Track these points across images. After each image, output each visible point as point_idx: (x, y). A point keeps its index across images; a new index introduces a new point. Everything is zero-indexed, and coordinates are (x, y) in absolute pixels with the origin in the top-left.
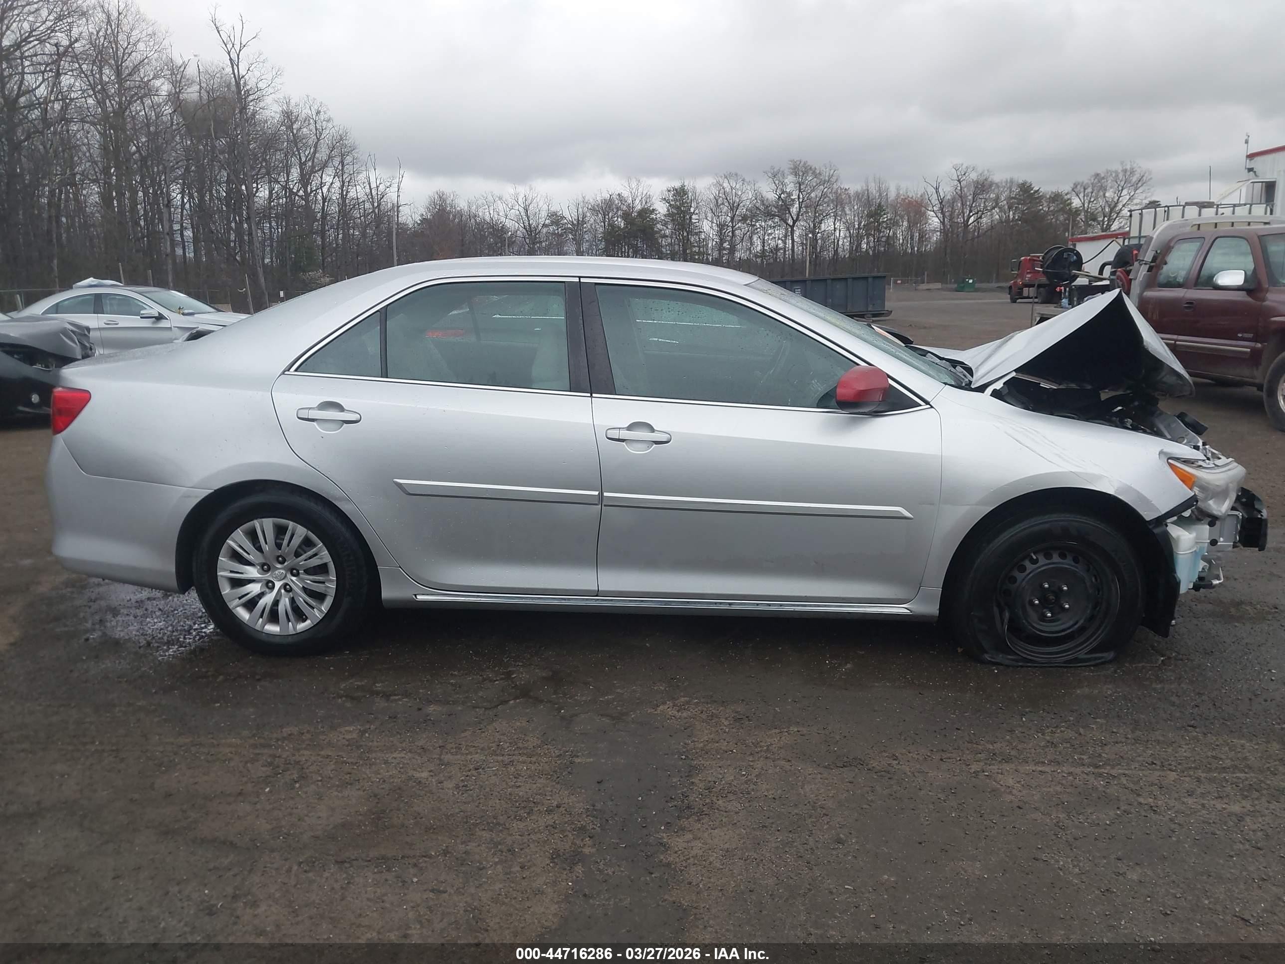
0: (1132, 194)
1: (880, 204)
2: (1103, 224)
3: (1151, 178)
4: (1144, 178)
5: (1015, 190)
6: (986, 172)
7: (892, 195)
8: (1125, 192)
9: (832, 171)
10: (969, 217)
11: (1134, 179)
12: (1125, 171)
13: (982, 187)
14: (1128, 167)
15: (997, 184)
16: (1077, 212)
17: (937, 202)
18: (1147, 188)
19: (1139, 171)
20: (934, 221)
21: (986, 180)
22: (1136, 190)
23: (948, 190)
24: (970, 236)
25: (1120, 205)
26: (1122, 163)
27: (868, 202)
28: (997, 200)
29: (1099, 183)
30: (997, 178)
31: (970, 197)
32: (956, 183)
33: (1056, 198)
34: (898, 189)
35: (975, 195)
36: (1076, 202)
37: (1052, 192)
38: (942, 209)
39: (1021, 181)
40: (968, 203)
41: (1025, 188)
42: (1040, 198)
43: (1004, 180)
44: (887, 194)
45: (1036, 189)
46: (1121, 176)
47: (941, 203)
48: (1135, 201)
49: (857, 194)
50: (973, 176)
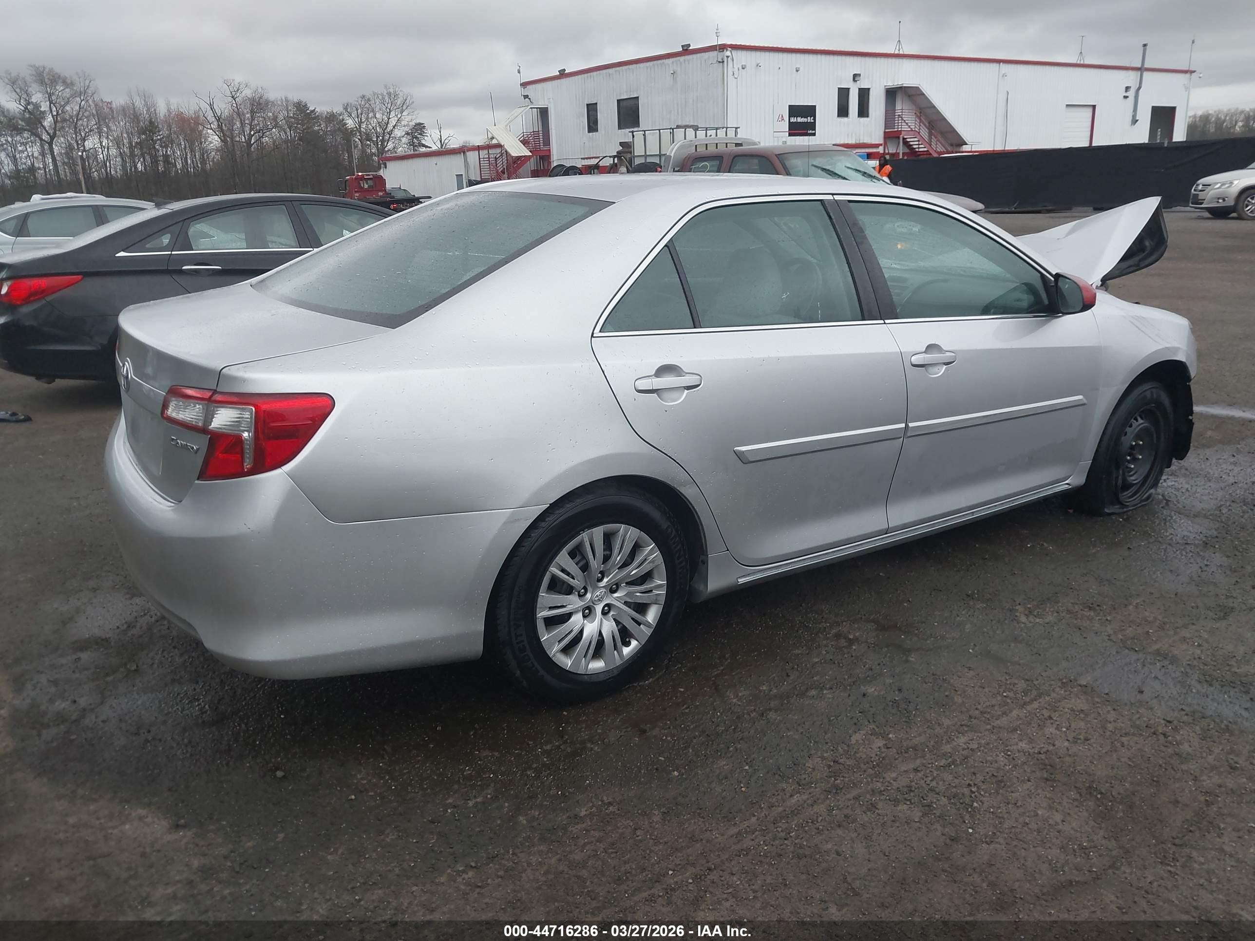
0: (399, 116)
1: (150, 120)
2: (378, 144)
3: (413, 102)
4: (408, 101)
5: (293, 110)
6: (260, 90)
7: (162, 110)
8: (393, 114)
9: (87, 82)
10: (251, 136)
11: (399, 102)
12: (389, 94)
13: (258, 105)
14: (392, 91)
15: (273, 102)
16: (352, 132)
17: (214, 119)
18: (411, 110)
19: (401, 94)
20: (214, 140)
21: (261, 98)
22: (402, 113)
23: (223, 107)
24: (254, 156)
25: (390, 127)
26: (386, 87)
27: (135, 117)
28: (275, 118)
29: (366, 105)
30: (272, 95)
31: (248, 115)
32: (230, 99)
33: (331, 118)
34: (168, 104)
35: (252, 112)
36: (350, 123)
37: (327, 113)
38: (220, 127)
39: (296, 100)
40: (247, 122)
41: (301, 107)
42: (317, 118)
43: (279, 98)
44: (155, 110)
45: (311, 108)
46: (387, 98)
47: (218, 120)
48: (403, 123)
49: (124, 110)
50: (248, 93)
